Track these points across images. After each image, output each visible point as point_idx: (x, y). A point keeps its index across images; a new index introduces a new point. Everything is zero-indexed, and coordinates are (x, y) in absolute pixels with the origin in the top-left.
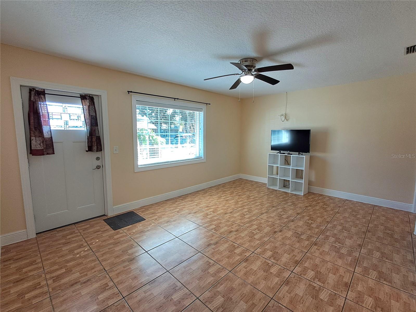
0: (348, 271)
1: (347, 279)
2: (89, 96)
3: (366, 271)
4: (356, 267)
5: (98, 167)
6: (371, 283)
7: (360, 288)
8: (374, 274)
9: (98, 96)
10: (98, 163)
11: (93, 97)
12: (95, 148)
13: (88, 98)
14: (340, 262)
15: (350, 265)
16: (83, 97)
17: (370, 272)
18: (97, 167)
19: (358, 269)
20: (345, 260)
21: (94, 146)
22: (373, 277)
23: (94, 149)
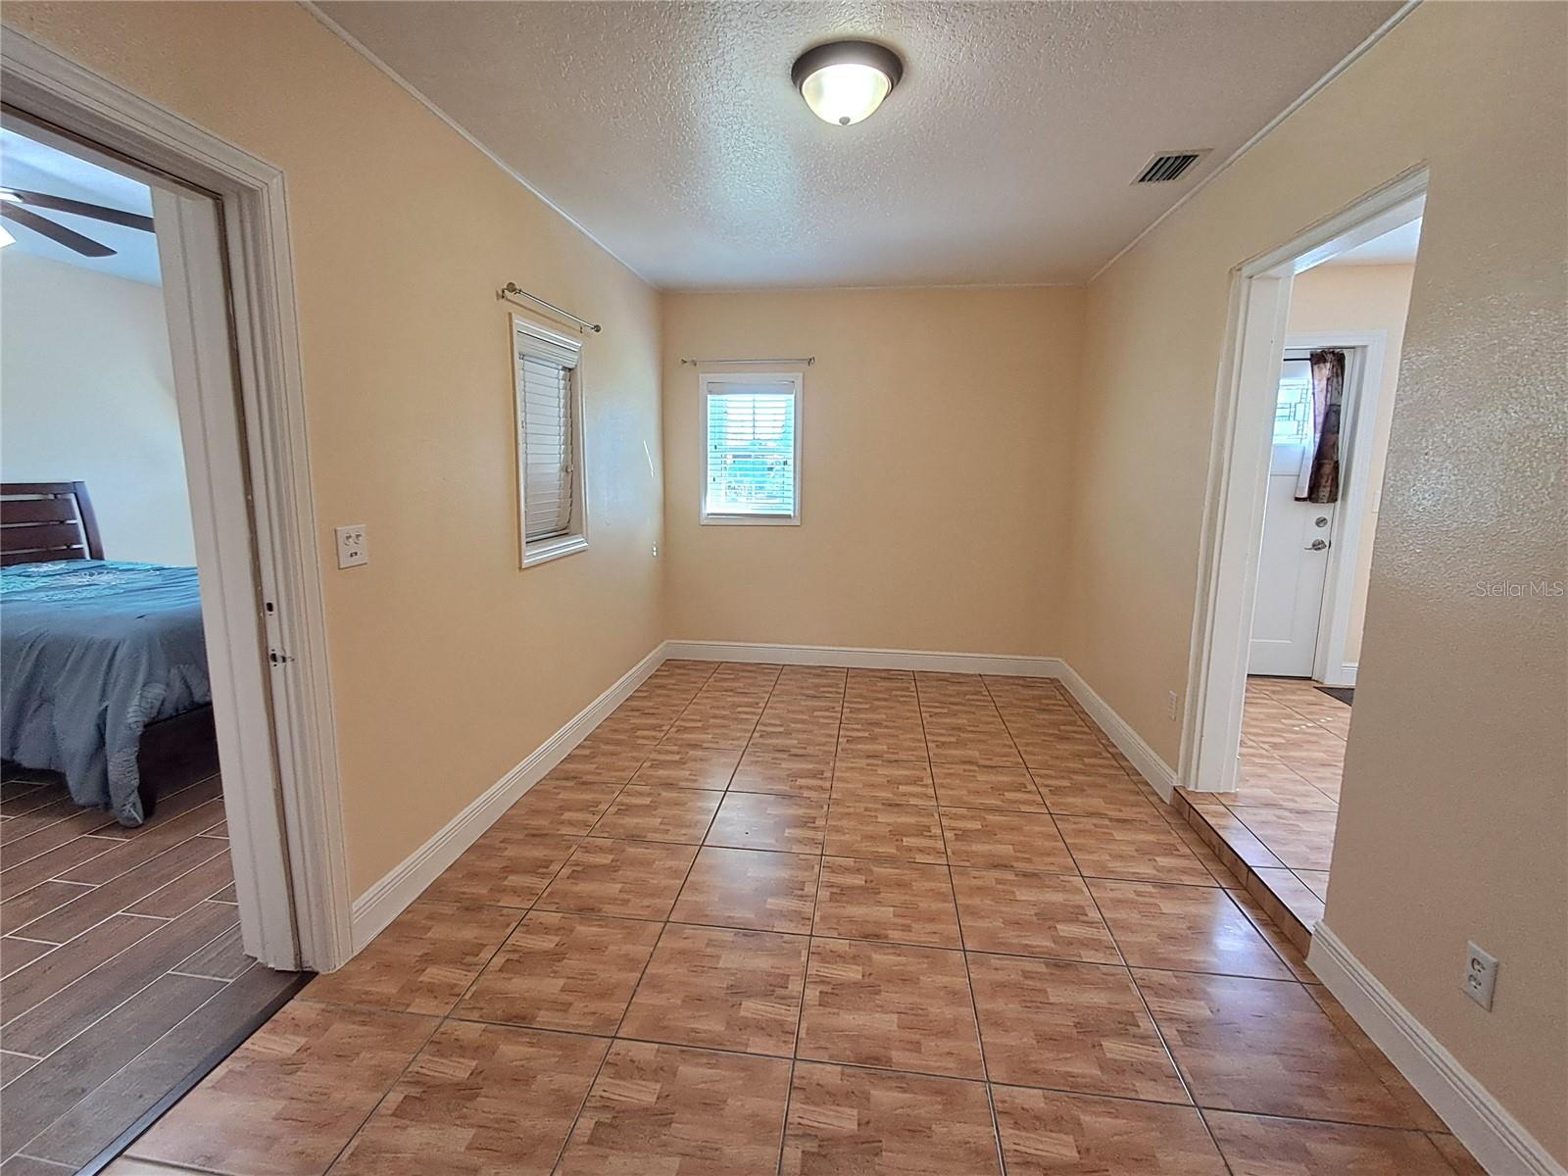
2: (1333, 352)
5: (1318, 546)
9: (1353, 348)
10: (1321, 534)
11: (1343, 354)
12: (1325, 492)
13: (1329, 357)
16: (1317, 358)
18: (1314, 545)
21: (1325, 487)
23: (1321, 494)
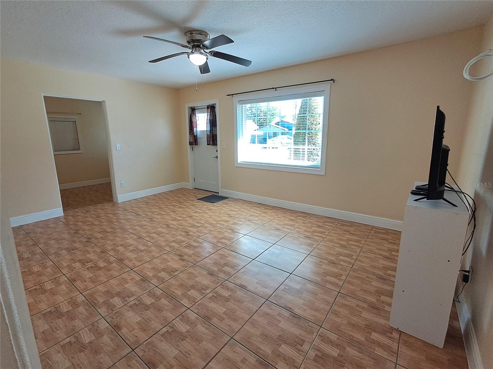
0: (86, 289)
1: (78, 283)
3: (74, 304)
4: (86, 298)
6: (60, 298)
7: (63, 287)
8: (65, 308)
14: (101, 288)
15: (91, 295)
17: (70, 306)
19: (81, 298)
20: (101, 294)
22: (62, 304)
